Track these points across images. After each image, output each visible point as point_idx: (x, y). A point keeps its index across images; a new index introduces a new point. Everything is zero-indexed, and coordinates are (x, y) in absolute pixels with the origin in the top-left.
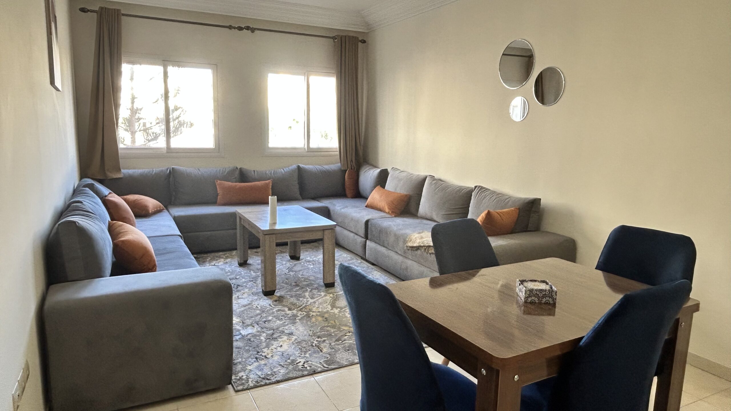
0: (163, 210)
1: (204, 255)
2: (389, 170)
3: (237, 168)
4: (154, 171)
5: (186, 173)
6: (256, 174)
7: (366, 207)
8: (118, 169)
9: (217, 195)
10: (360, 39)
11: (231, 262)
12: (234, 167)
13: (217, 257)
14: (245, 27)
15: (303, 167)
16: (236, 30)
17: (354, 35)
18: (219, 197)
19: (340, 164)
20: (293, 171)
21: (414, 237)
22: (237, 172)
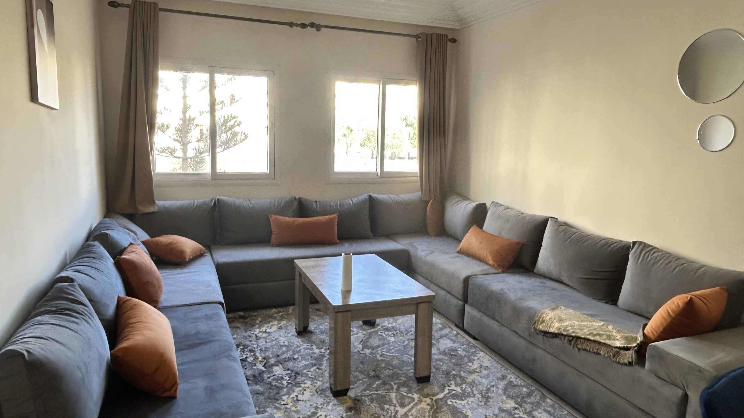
0: (205, 253)
1: (254, 312)
2: (488, 205)
3: (295, 198)
4: (196, 203)
5: (234, 205)
6: (318, 205)
7: (458, 252)
8: (152, 202)
9: (271, 233)
10: (449, 38)
11: (286, 327)
12: (292, 197)
13: (269, 317)
14: (310, 24)
15: (375, 197)
16: (298, 27)
17: (443, 33)
18: (273, 236)
19: (420, 193)
20: (363, 202)
21: (548, 318)
22: (296, 204)
